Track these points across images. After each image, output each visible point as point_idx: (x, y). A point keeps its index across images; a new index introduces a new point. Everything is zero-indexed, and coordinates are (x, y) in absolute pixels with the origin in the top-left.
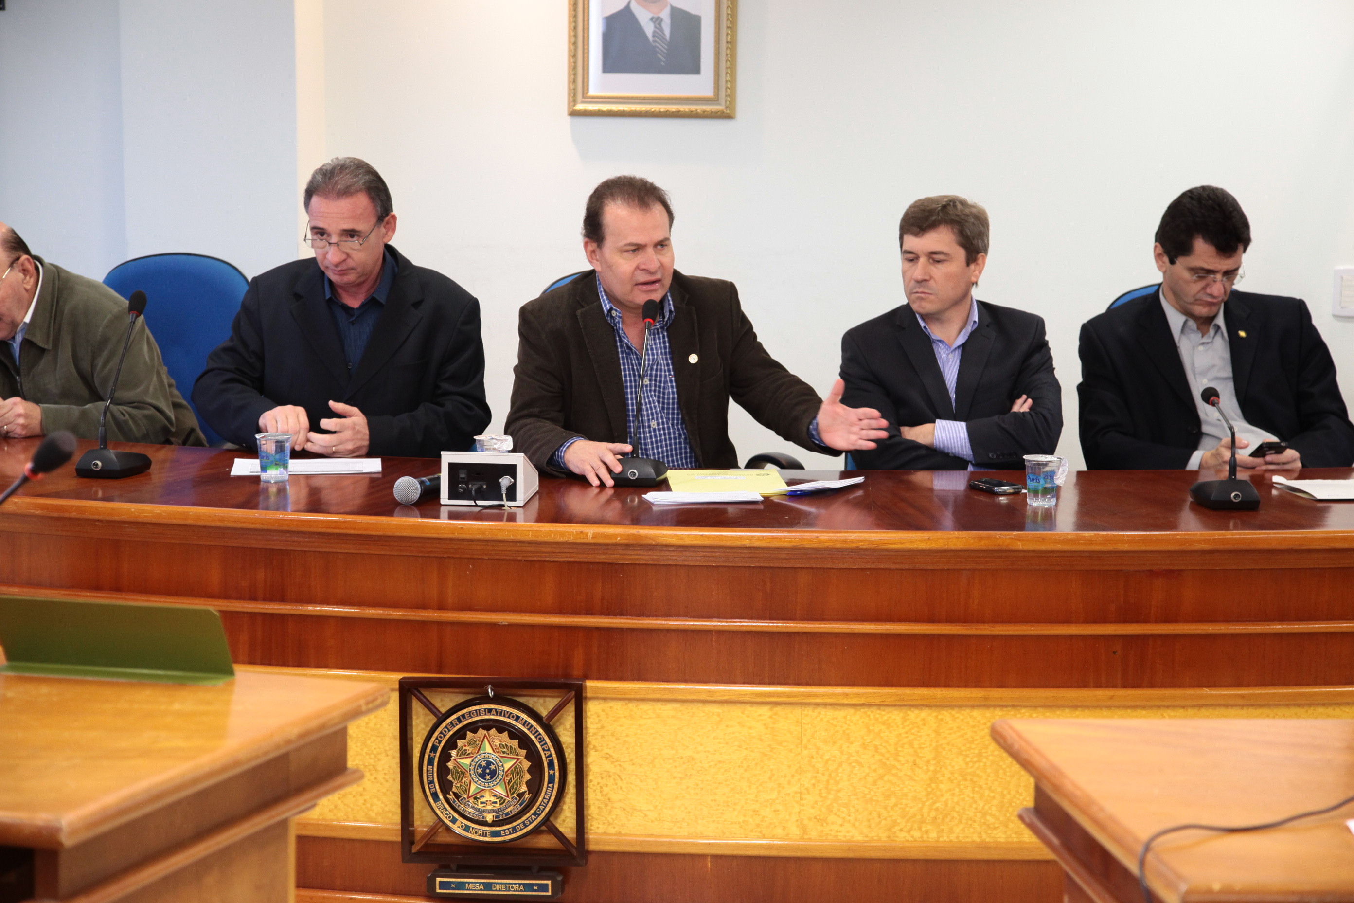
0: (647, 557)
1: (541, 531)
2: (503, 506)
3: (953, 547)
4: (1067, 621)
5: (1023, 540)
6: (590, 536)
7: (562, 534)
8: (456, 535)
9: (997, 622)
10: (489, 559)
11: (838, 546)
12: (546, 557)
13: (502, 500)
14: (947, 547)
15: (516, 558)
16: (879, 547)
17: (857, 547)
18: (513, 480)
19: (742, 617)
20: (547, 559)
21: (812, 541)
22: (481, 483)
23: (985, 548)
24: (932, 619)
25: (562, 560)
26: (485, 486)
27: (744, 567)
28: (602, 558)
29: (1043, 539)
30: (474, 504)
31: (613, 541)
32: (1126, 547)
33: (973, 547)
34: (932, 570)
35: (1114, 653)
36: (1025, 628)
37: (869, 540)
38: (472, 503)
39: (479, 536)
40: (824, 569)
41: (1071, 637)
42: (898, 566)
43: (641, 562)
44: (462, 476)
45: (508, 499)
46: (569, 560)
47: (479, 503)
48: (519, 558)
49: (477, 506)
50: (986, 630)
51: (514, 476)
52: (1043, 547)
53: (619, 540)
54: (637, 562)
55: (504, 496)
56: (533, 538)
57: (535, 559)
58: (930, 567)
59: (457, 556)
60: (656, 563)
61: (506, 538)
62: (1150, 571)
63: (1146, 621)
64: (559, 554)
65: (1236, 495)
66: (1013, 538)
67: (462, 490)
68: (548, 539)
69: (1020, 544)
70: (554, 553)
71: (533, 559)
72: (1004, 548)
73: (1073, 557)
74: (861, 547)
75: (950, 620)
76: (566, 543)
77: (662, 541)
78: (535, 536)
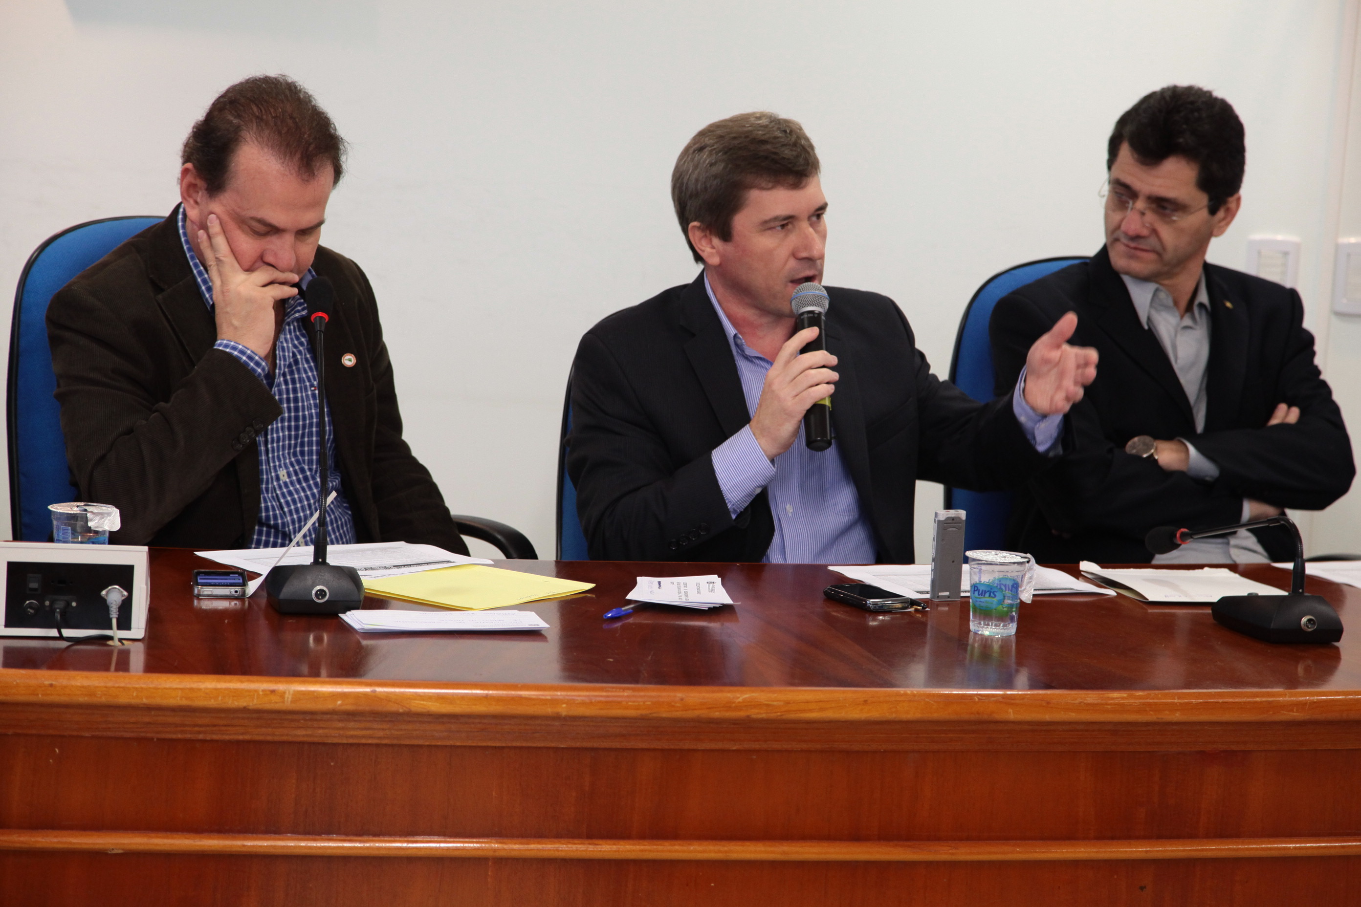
0: (381, 734)
1: (200, 690)
2: (111, 638)
3: (904, 717)
4: (1070, 836)
5: (1016, 704)
6: (288, 697)
7: (237, 693)
8: (40, 698)
9: (961, 839)
10: (93, 737)
11: (717, 714)
12: (200, 732)
13: (110, 627)
14: (894, 716)
15: (143, 735)
16: (784, 717)
17: (748, 716)
18: (125, 593)
19: (539, 835)
20: (201, 737)
21: (673, 706)
22: (66, 598)
23: (953, 717)
24: (856, 837)
25: (227, 738)
26: (74, 604)
27: (548, 748)
28: (300, 734)
29: (1048, 703)
30: (57, 635)
31: (330, 706)
32: (1177, 717)
33: (935, 716)
34: (857, 752)
35: (1142, 888)
36: (1006, 849)
37: (768, 705)
38: (54, 633)
39: (82, 699)
40: (681, 750)
41: (1076, 864)
42: (804, 746)
43: (370, 741)
44: (34, 585)
45: (120, 627)
46: (241, 737)
47: (67, 633)
48: (149, 735)
49: (61, 638)
50: (943, 853)
51: (128, 586)
52: (1047, 717)
53: (341, 705)
54: (363, 741)
55: (114, 622)
56: (185, 702)
57: (180, 736)
58: (856, 747)
59: (34, 732)
60: (395, 742)
61: (134, 702)
62: (1202, 753)
63: (1191, 835)
64: (223, 728)
65: (1309, 620)
66: (1001, 702)
67: (32, 611)
68: (212, 703)
69: (1011, 711)
70: (215, 726)
71: (174, 736)
72: (985, 717)
73: (1087, 731)
74: (754, 716)
75: (885, 836)
76: (245, 710)
77: (417, 706)
78: (187, 698)
